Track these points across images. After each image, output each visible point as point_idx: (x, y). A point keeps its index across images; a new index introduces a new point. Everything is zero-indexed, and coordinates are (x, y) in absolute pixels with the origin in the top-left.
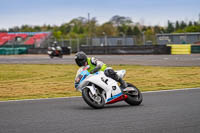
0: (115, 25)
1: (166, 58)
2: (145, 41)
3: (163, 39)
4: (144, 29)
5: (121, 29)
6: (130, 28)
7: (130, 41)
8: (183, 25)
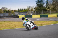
0: (3, 10)
1: (17, 19)
2: (11, 14)
3: (17, 14)
4: (11, 11)
5: (4, 11)
6: (7, 11)
7: (7, 14)
8: (22, 10)
